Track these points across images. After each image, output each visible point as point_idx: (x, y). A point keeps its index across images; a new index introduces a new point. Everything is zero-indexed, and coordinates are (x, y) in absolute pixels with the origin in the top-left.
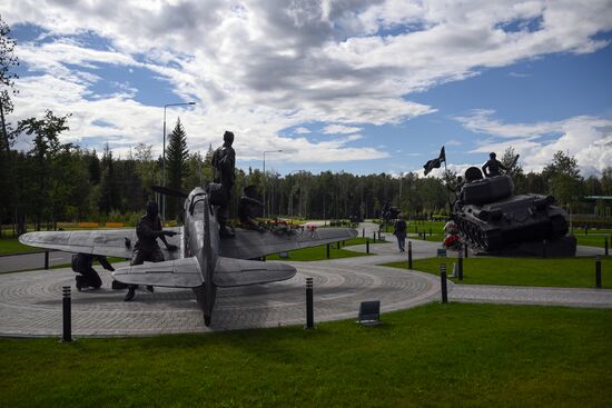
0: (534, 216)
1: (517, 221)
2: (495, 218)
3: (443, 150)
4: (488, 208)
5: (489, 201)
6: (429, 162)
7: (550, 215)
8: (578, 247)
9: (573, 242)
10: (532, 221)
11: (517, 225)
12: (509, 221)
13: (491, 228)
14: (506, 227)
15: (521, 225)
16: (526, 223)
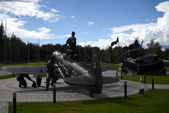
3: (118, 38)
5: (138, 57)
6: (113, 42)
7: (159, 61)
8: (166, 72)
9: (165, 71)
11: (148, 65)
14: (145, 65)
16: (151, 64)
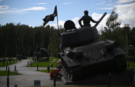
0: (104, 56)
1: (93, 59)
2: (78, 57)
4: (75, 50)
7: (115, 55)
10: (103, 59)
11: (92, 62)
12: (87, 60)
13: (75, 64)
14: (85, 64)
15: (96, 62)
16: (99, 61)
